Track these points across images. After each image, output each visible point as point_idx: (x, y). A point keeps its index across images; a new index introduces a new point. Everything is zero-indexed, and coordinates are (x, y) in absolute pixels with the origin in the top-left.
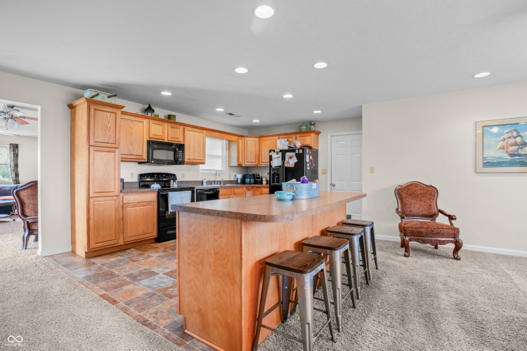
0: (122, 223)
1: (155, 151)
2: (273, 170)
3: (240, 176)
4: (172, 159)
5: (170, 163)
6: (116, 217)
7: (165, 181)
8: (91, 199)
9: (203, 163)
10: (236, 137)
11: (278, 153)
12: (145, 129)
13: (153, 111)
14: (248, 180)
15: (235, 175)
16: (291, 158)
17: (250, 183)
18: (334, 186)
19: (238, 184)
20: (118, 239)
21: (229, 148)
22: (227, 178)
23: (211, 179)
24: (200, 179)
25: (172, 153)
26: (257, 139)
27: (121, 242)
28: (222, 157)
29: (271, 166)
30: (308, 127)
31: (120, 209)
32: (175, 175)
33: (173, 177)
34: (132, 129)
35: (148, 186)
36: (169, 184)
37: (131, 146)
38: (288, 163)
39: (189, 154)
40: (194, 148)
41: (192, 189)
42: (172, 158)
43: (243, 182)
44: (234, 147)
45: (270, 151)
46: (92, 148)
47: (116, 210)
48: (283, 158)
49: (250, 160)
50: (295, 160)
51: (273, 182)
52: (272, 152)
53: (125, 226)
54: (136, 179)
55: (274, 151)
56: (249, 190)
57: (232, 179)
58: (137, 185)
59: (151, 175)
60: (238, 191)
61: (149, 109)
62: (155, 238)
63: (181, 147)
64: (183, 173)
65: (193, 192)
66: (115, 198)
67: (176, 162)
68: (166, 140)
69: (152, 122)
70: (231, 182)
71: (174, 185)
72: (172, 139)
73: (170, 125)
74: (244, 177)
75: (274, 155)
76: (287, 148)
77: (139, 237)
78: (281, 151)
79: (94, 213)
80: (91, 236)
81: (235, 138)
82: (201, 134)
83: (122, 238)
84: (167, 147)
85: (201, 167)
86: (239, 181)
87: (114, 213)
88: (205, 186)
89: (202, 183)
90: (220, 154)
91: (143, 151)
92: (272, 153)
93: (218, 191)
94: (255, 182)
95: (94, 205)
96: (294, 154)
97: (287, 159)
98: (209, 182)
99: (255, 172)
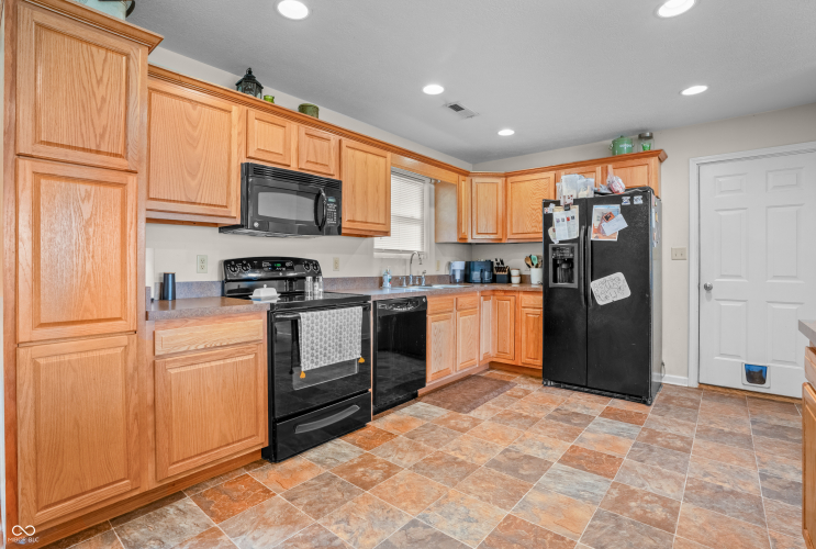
0: (150, 418)
1: (262, 196)
2: (554, 249)
3: (459, 266)
4: (310, 218)
5: (303, 230)
6: (127, 402)
7: (291, 279)
8: (21, 352)
9: (387, 233)
10: (456, 175)
11: (567, 207)
12: (235, 132)
13: (260, 87)
14: (476, 275)
15: (450, 264)
16: (607, 218)
17: (482, 282)
18: (708, 288)
19: (455, 283)
20: (138, 477)
21: (436, 203)
22: (432, 272)
23: (400, 272)
24: (375, 274)
25: (310, 202)
26: (500, 181)
27: (149, 483)
28: (421, 221)
29: (547, 240)
30: (638, 145)
31: (145, 372)
32: (316, 264)
33: (313, 267)
34: (195, 127)
35: (244, 294)
36: (303, 286)
37: (193, 176)
38: (599, 230)
39: (352, 211)
40: (366, 193)
41: (362, 301)
42: (308, 216)
43: (467, 278)
44: (448, 199)
45: (546, 204)
46: (26, 166)
47: (128, 381)
48: (585, 219)
49: (483, 230)
50: (620, 223)
51: (555, 280)
52: (552, 206)
53: (161, 428)
54: (213, 274)
55: (557, 203)
56: (486, 298)
57: (444, 271)
58: (217, 291)
59: (254, 263)
60: (464, 301)
61: (249, 83)
62: (263, 451)
63: (334, 187)
64: (335, 259)
65: (366, 310)
66: (124, 339)
67: (320, 227)
68: (294, 167)
69: (253, 113)
70: (440, 279)
71: (315, 290)
72: (309, 166)
73: (303, 128)
74: (469, 267)
75: (558, 214)
76: (592, 195)
77: (214, 456)
78: (576, 201)
79: (36, 401)
80: (26, 485)
81: (451, 177)
82: (382, 160)
83: (151, 467)
84: (295, 186)
85: (379, 242)
86: (458, 277)
87: (120, 391)
88: (389, 291)
89: (381, 282)
90: (417, 214)
91: (229, 194)
92: (551, 209)
93: (425, 304)
94: (494, 280)
95: (36, 368)
96: (617, 207)
97: (595, 222)
98: (398, 281)
99: (493, 255)
